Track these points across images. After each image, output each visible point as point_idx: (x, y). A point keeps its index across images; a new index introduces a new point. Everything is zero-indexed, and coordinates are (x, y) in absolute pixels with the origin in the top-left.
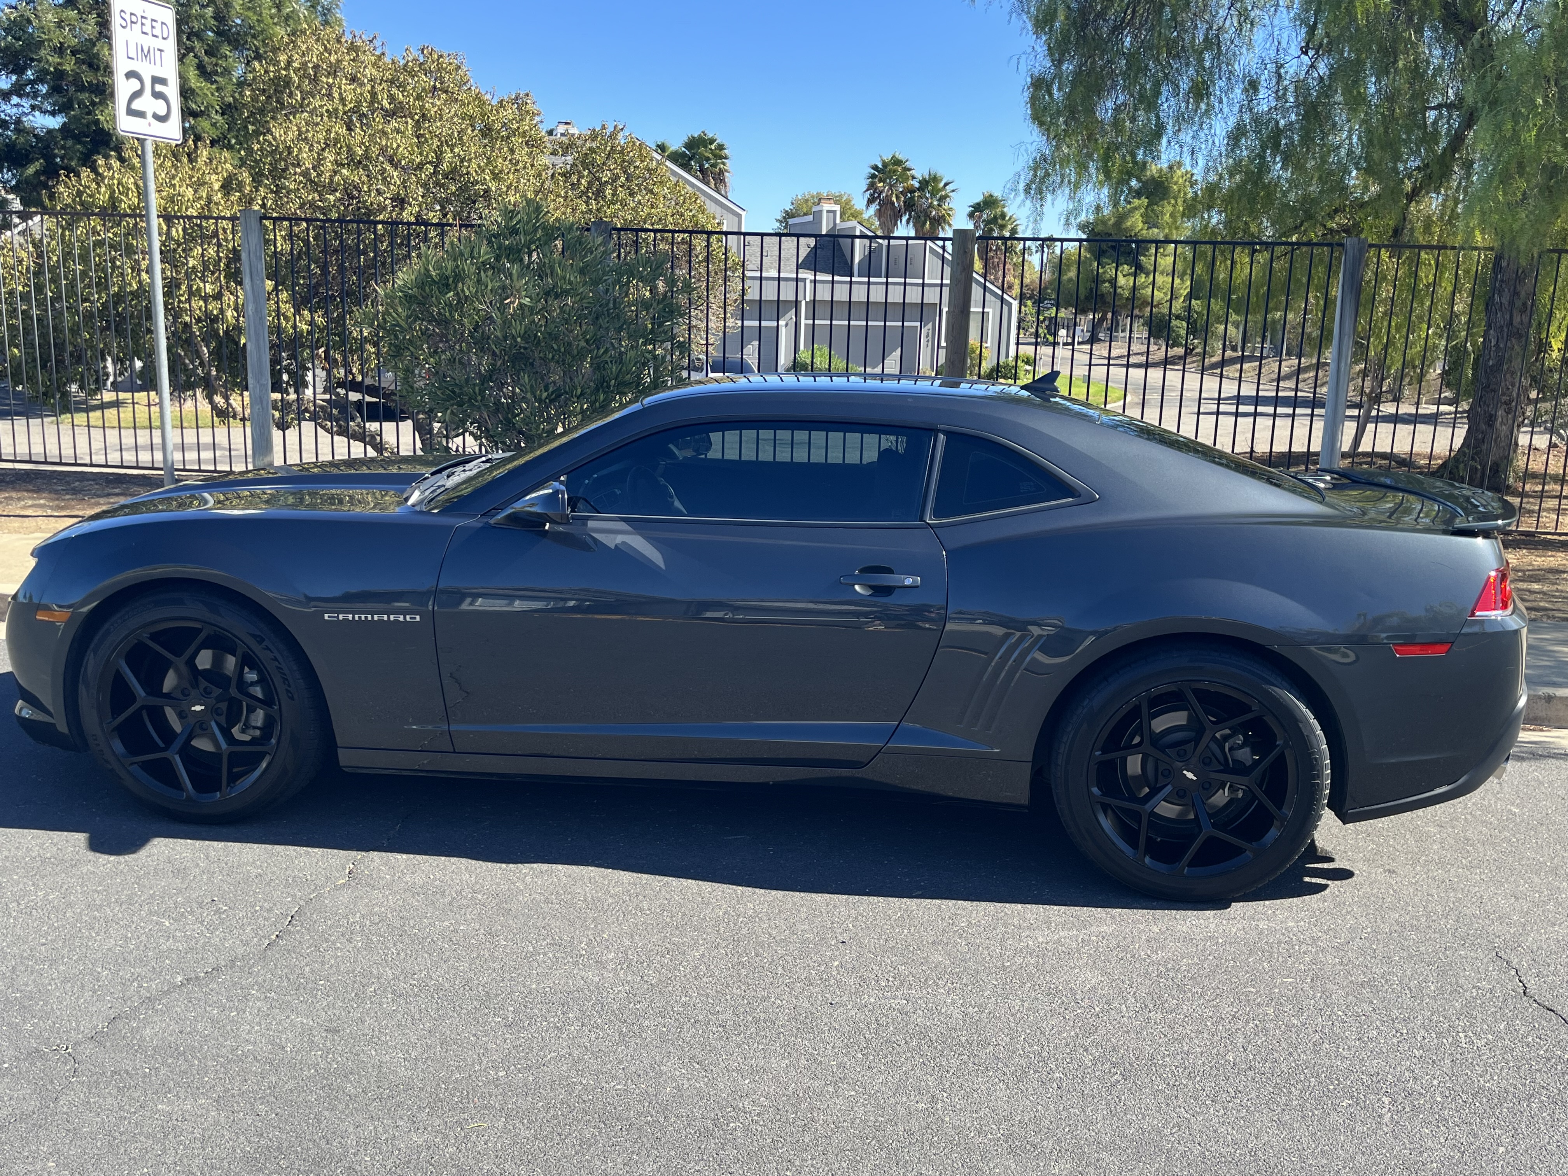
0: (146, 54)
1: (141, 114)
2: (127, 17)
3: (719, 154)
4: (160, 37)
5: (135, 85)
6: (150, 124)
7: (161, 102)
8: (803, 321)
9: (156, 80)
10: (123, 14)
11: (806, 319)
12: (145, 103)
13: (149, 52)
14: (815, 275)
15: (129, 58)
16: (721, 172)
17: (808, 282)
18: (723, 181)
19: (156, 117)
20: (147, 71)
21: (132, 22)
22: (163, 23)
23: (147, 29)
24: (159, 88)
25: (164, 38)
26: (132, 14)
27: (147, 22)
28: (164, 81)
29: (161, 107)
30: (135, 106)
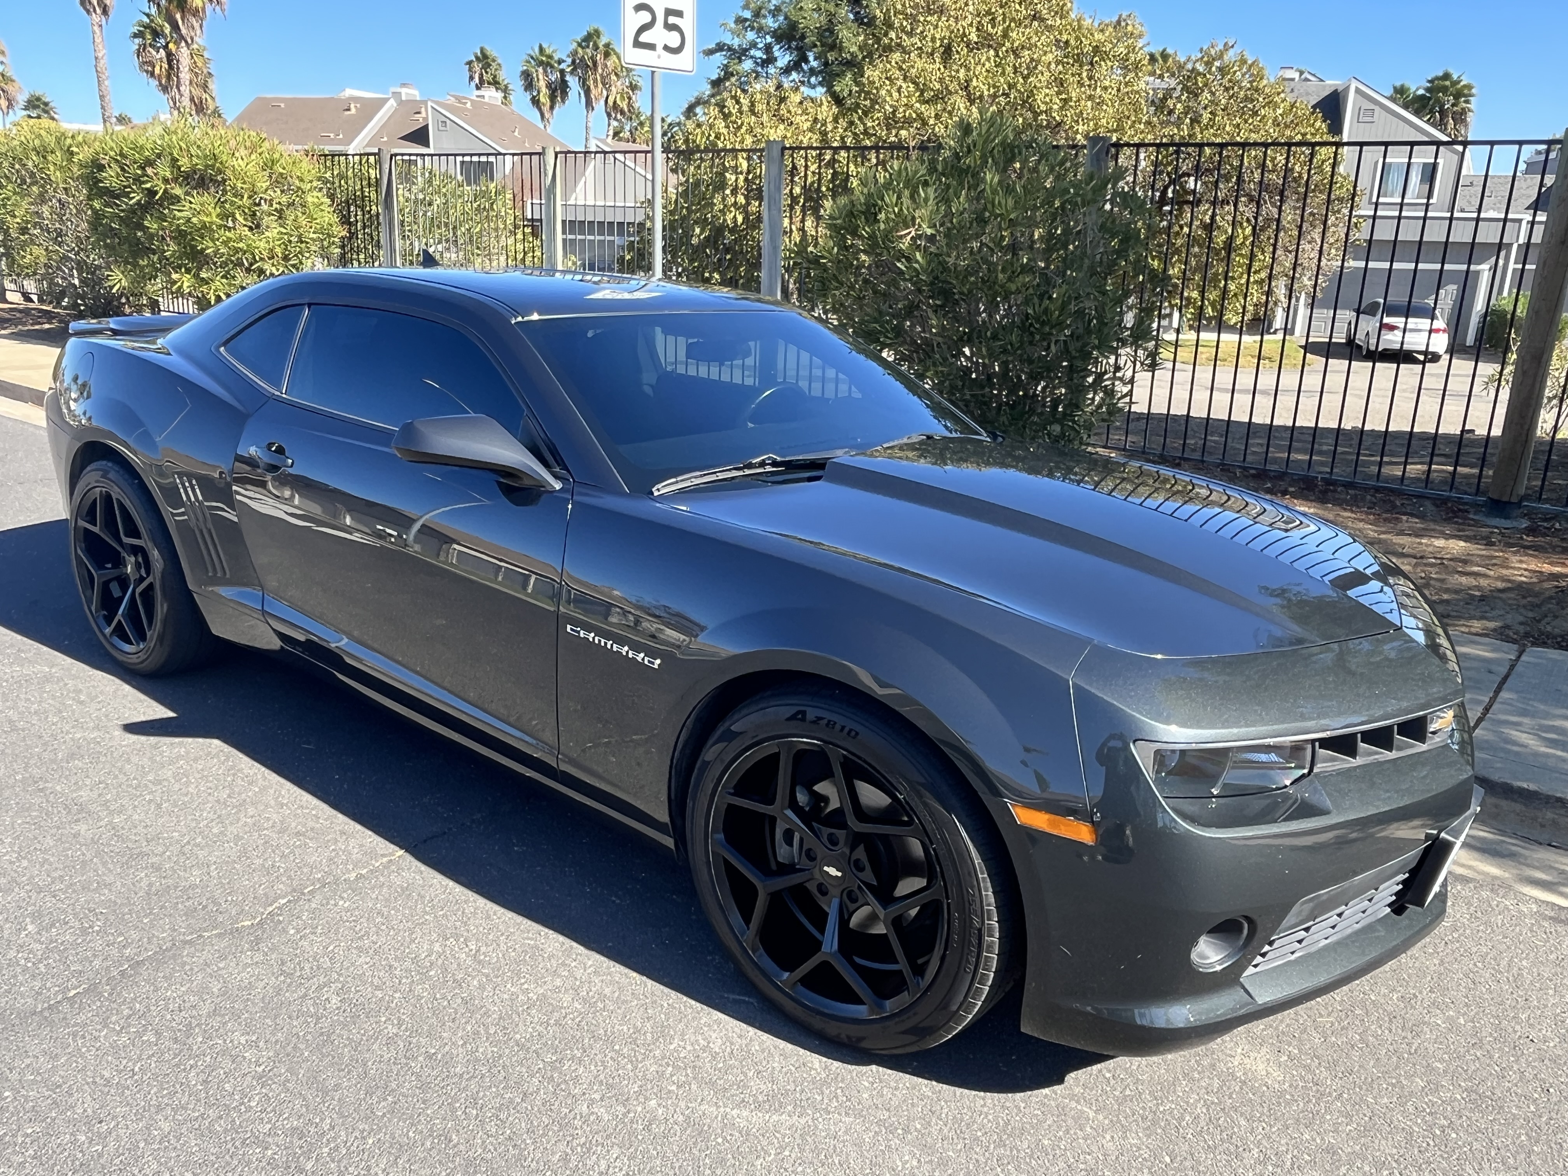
1: (651, 47)
3: (1461, 93)
5: (646, 17)
6: (659, 57)
7: (675, 35)
8: (1511, 266)
9: (670, 12)
11: (1515, 263)
12: (658, 35)
14: (1535, 215)
16: (1464, 112)
17: (1524, 223)
18: (1464, 121)
19: (666, 48)
24: (672, 20)
28: (679, 14)
29: (674, 40)
30: (643, 38)
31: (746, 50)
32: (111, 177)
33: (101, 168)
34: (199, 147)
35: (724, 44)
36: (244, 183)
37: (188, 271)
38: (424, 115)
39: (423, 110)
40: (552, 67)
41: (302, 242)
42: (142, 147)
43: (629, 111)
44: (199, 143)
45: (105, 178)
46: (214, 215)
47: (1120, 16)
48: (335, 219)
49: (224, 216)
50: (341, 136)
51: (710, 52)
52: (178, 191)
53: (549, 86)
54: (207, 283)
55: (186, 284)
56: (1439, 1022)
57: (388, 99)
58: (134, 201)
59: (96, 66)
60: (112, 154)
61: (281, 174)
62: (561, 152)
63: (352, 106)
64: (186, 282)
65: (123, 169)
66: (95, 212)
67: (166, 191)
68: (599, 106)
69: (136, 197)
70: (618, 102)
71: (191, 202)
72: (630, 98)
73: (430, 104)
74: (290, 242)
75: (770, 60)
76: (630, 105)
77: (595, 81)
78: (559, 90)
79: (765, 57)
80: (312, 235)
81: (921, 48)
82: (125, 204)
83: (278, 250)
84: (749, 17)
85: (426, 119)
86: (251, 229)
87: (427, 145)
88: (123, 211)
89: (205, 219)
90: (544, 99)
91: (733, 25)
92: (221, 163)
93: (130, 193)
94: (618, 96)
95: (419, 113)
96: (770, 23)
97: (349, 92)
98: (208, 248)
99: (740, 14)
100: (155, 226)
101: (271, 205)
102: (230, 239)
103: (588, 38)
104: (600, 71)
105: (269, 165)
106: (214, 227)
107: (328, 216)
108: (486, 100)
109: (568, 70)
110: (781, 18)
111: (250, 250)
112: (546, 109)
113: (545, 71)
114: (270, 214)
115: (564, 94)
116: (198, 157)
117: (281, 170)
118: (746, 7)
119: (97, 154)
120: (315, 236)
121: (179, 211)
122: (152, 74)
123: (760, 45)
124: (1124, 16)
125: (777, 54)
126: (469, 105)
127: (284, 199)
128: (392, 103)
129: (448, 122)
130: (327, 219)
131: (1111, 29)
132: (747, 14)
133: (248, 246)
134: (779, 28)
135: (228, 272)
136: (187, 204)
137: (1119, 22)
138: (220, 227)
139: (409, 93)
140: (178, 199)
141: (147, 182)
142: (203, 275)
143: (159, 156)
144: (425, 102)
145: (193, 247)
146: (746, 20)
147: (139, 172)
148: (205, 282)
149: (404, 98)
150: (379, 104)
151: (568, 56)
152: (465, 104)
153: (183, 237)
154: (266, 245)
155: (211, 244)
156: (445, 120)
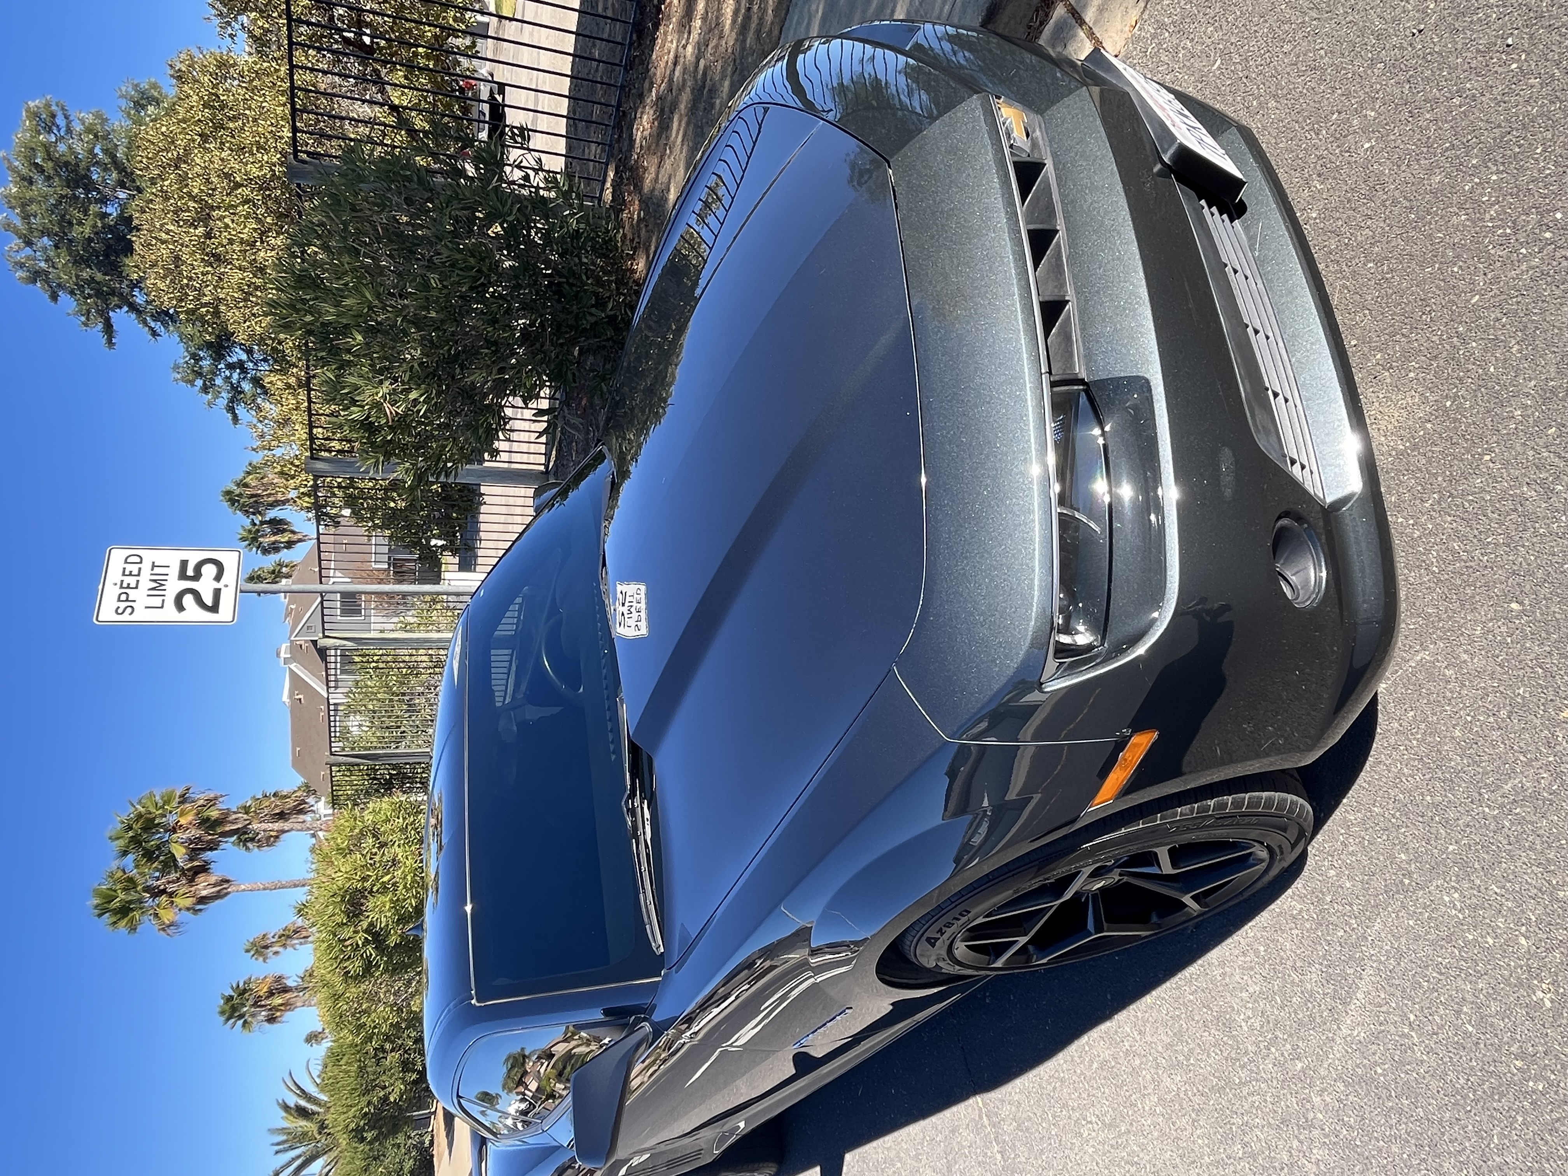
0: (158, 585)
1: (217, 593)
2: (123, 605)
4: (139, 565)
5: (188, 600)
6: (226, 586)
7: (205, 569)
9: (183, 576)
10: (120, 611)
12: (206, 586)
13: (155, 581)
15: (162, 607)
19: (218, 578)
20: (174, 586)
21: (127, 600)
22: (126, 562)
23: (132, 581)
24: (190, 572)
25: (141, 563)
26: (119, 600)
27: (127, 580)
28: (184, 564)
29: (209, 571)
30: (209, 601)
31: (232, 384)
32: (355, 966)
33: (347, 972)
34: (326, 906)
35: (228, 405)
36: (356, 874)
38: (302, 643)
39: (298, 642)
40: (258, 531)
42: (329, 945)
44: (322, 906)
45: (355, 970)
46: (384, 899)
47: (172, 76)
48: (386, 799)
49: (384, 889)
51: (235, 419)
52: (365, 924)
53: (274, 534)
56: (1367, 146)
57: (290, 668)
58: (373, 952)
59: (271, 890)
60: (335, 965)
62: (323, 633)
63: (297, 697)
65: (348, 959)
66: (383, 974)
67: (365, 932)
71: (374, 915)
73: (292, 638)
75: (241, 365)
77: (269, 495)
78: (278, 526)
79: (238, 370)
81: (215, 287)
82: (376, 958)
84: (202, 381)
85: (306, 641)
88: (382, 958)
89: (387, 907)
90: (285, 537)
91: (210, 396)
92: (339, 890)
93: (367, 955)
95: (301, 646)
96: (206, 363)
97: (285, 698)
98: (411, 904)
99: (198, 388)
100: (394, 938)
102: (405, 887)
103: (232, 502)
104: (260, 492)
106: (395, 899)
107: (383, 805)
109: (260, 518)
110: (202, 354)
112: (295, 538)
113: (262, 536)
114: (383, 853)
115: (281, 522)
116: (335, 908)
118: (192, 383)
119: (336, 974)
121: (381, 923)
122: (277, 837)
123: (228, 373)
124: (172, 72)
125: (235, 359)
126: (293, 607)
128: (292, 666)
129: (307, 624)
130: (387, 806)
131: (186, 88)
132: (199, 382)
134: (211, 356)
136: (375, 918)
137: (179, 78)
139: (284, 651)
140: (371, 924)
141: (357, 943)
143: (336, 935)
144: (292, 642)
146: (204, 384)
147: (349, 948)
149: (289, 656)
150: (293, 675)
151: (248, 517)
152: (292, 609)
153: (403, 919)
154: (409, 858)
155: (408, 901)
156: (305, 627)
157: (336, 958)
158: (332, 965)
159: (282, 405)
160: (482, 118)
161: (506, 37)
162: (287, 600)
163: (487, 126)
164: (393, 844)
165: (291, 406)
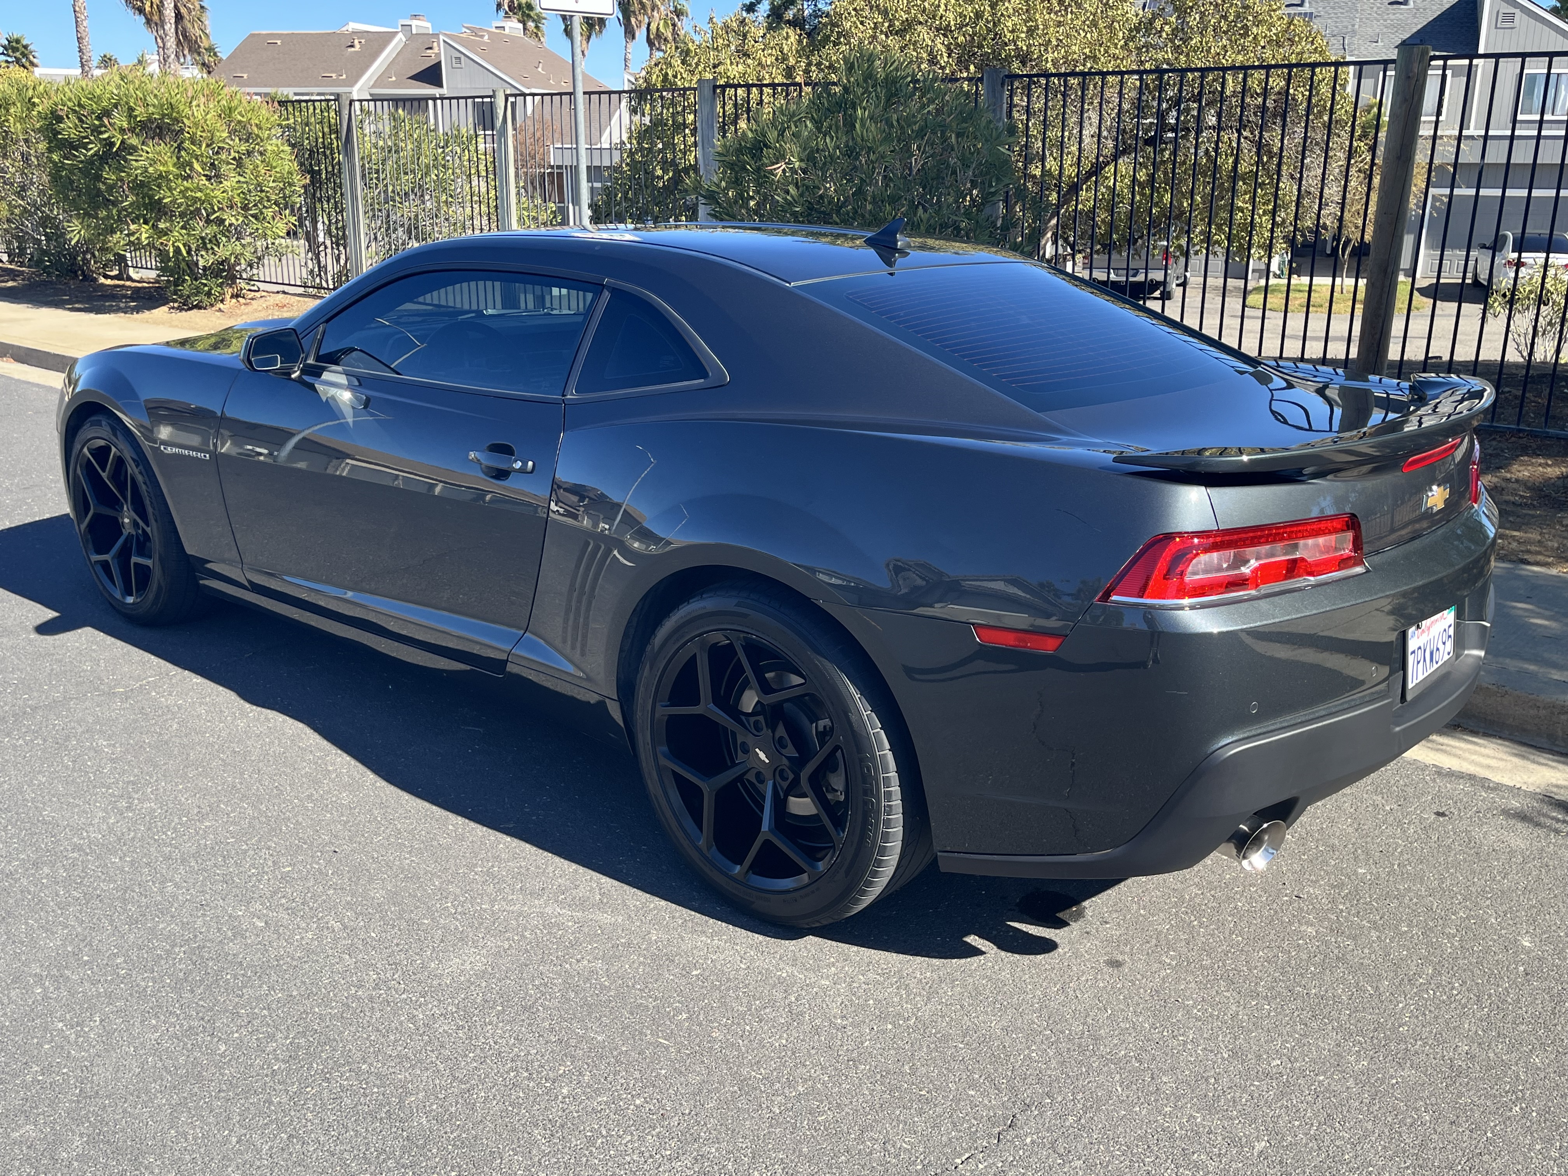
32: (69, 128)
33: (60, 119)
34: (156, 96)
36: (204, 131)
37: (146, 222)
38: (436, 50)
39: (435, 44)
41: (262, 191)
42: (99, 97)
43: (674, 39)
44: (156, 92)
45: (63, 129)
46: (170, 164)
48: (295, 166)
49: (181, 165)
50: (344, 77)
52: (134, 141)
54: (166, 234)
55: (144, 236)
57: (397, 33)
58: (92, 152)
60: (70, 104)
61: (239, 122)
62: (511, 95)
63: (356, 42)
64: (144, 233)
65: (81, 121)
66: (55, 164)
67: (123, 142)
68: (641, 34)
69: (94, 148)
70: (662, 29)
71: (148, 153)
72: (674, 25)
73: (442, 37)
74: (250, 191)
76: (675, 33)
80: (271, 184)
82: (83, 154)
83: (237, 199)
85: (438, 55)
86: (209, 178)
87: (440, 85)
88: (82, 162)
89: (161, 168)
92: (178, 113)
93: (88, 143)
94: (662, 22)
95: (431, 48)
97: (353, 26)
98: (165, 198)
100: (113, 177)
101: (230, 155)
102: (187, 189)
105: (227, 113)
106: (171, 176)
107: (288, 163)
108: (507, 31)
111: (208, 200)
114: (229, 163)
116: (154, 106)
117: (239, 118)
119: (56, 105)
120: (274, 185)
121: (136, 161)
126: (486, 37)
127: (243, 148)
128: (400, 36)
129: (463, 57)
130: (287, 167)
133: (206, 195)
135: (187, 222)
136: (144, 154)
138: (177, 177)
139: (421, 26)
140: (134, 149)
141: (105, 132)
142: (162, 225)
143: (116, 106)
144: (436, 36)
145: (151, 197)
147: (96, 122)
148: (165, 233)
149: (414, 32)
150: (385, 39)
152: (482, 36)
153: (140, 187)
154: (224, 194)
155: (169, 194)
156: (459, 55)
157: (80, 105)
158: (70, 100)
159: (763, 50)
160: (1131, 272)
161: (1226, 299)
162: (494, 30)
163: (1124, 279)
164: (239, 175)
165: (764, 59)
